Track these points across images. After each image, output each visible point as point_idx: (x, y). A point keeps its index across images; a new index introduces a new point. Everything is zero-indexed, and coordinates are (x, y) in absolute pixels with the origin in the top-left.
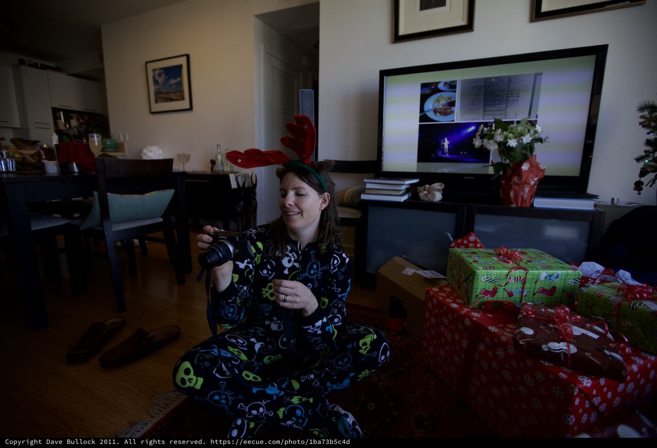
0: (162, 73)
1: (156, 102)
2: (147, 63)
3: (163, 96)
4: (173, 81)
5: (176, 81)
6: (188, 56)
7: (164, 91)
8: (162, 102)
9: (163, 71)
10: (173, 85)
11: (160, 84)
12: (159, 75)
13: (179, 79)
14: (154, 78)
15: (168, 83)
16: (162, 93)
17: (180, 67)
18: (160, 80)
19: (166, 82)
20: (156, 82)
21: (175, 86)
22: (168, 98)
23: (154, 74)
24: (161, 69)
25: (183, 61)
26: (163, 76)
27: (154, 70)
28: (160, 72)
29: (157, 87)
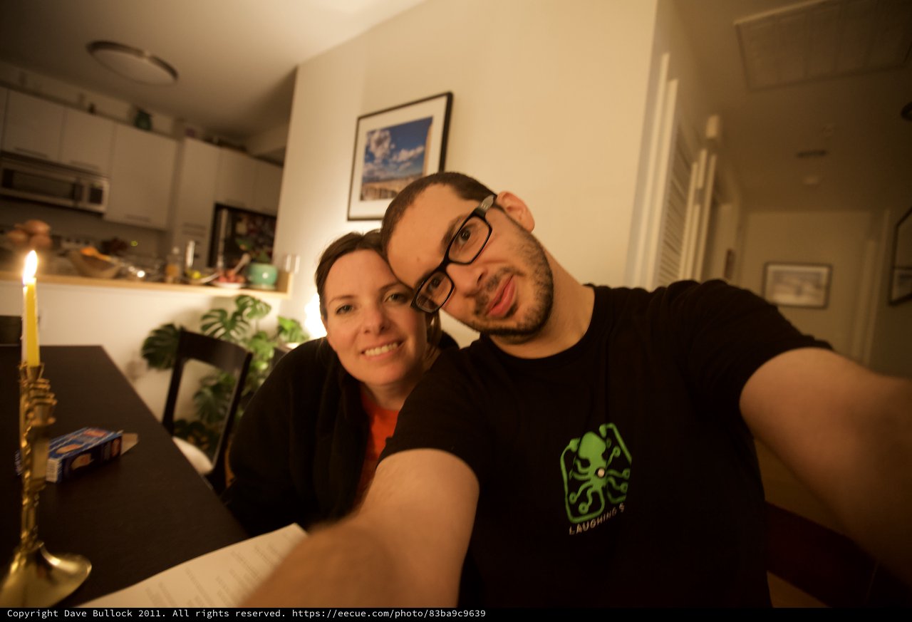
0: (385, 138)
1: (362, 198)
2: (360, 119)
3: (377, 186)
4: (404, 155)
5: (412, 153)
6: (450, 97)
7: (382, 176)
8: (375, 199)
9: (387, 133)
10: (403, 162)
11: (376, 161)
12: (379, 142)
13: (419, 150)
14: (367, 148)
15: (394, 158)
16: (377, 180)
17: (428, 122)
18: (379, 153)
19: (391, 156)
20: (369, 156)
21: (408, 164)
22: (386, 191)
23: (369, 140)
24: (384, 130)
25: (436, 110)
26: (386, 145)
27: (372, 132)
28: (383, 135)
29: (370, 166)
